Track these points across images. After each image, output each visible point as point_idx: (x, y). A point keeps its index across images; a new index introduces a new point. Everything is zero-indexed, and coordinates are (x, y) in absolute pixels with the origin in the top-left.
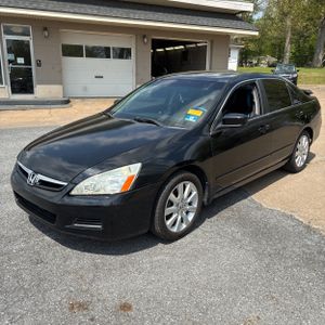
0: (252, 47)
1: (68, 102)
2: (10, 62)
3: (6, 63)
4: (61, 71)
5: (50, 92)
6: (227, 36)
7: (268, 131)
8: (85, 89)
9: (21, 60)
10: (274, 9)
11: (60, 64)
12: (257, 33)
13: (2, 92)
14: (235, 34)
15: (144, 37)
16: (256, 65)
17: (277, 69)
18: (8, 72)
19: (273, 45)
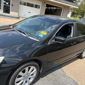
0: (76, 12)
1: (19, 18)
2: (4, 3)
3: (3, 3)
4: (18, 9)
5: (14, 14)
6: (69, 7)
7: (74, 45)
8: (25, 15)
9: (7, 3)
10: (84, 3)
11: (19, 6)
12: (78, 8)
13: (1, 12)
14: (71, 7)
15: (45, 3)
16: (76, 17)
17: (82, 19)
18: (3, 6)
19: (82, 12)
